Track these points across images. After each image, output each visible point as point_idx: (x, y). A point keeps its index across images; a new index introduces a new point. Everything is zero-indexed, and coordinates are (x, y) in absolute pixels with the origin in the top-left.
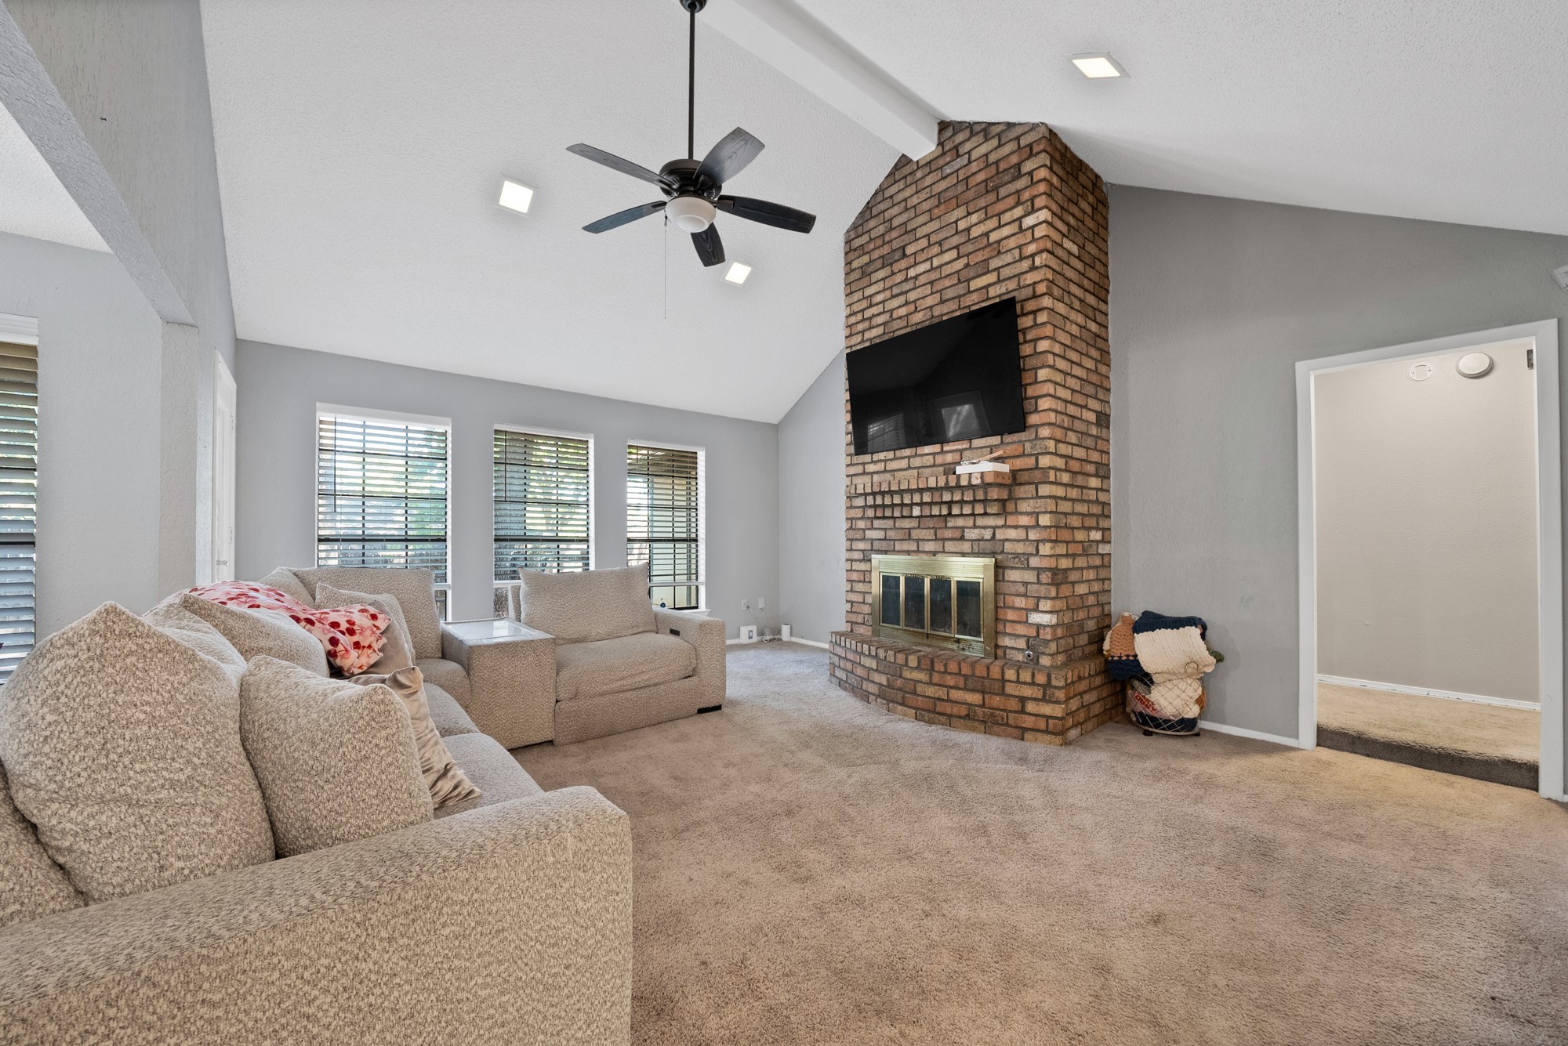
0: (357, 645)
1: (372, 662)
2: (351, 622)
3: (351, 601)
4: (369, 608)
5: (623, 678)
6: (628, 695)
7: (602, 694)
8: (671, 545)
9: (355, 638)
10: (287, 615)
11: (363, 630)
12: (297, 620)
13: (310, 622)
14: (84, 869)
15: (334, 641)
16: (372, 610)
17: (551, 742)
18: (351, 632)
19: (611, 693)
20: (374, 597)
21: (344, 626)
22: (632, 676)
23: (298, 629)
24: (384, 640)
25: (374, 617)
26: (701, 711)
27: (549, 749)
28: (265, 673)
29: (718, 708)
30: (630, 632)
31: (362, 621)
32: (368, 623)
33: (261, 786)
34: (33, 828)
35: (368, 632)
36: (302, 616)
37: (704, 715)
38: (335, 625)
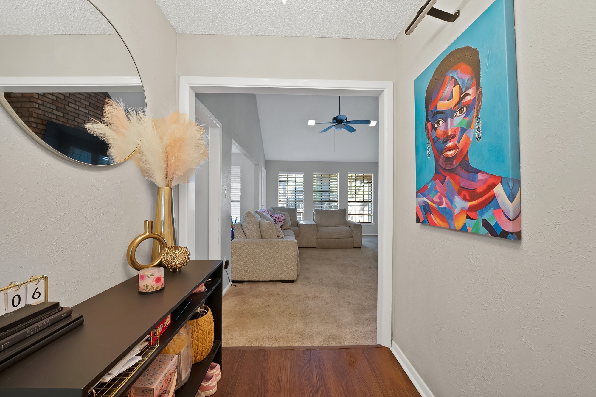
0: (279, 221)
1: (282, 225)
2: (279, 217)
3: (280, 213)
4: (282, 215)
5: (332, 235)
6: (333, 239)
7: (327, 238)
8: (355, 203)
9: (279, 220)
10: (269, 215)
11: (280, 219)
12: (270, 216)
13: (272, 216)
14: (247, 236)
15: (275, 220)
16: (283, 215)
17: (316, 247)
18: (279, 219)
19: (330, 238)
20: (284, 213)
21: (278, 218)
22: (334, 235)
23: (270, 217)
24: (284, 221)
25: (283, 217)
26: (354, 248)
27: (315, 249)
28: (262, 220)
29: (360, 248)
30: (339, 226)
31: (280, 217)
32: (281, 217)
33: (261, 232)
34: (244, 231)
35: (281, 219)
36: (271, 215)
37: (355, 249)
38: (276, 217)
